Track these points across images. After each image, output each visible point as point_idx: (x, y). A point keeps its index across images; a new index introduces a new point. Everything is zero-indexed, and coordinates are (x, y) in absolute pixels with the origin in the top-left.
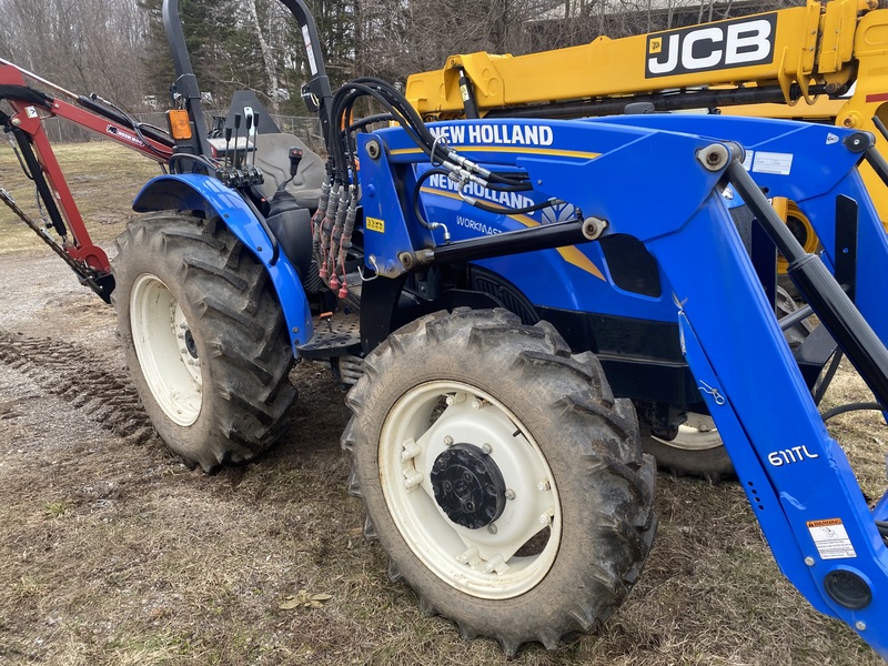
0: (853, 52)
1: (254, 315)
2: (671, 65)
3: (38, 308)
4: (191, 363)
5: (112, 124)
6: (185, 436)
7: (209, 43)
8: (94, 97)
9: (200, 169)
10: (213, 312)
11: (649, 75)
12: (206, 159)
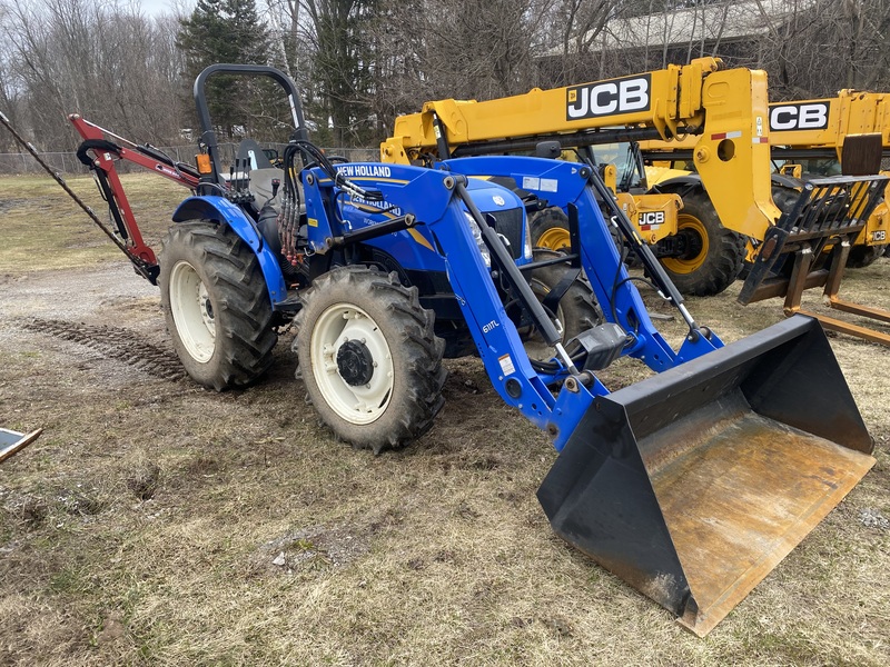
0: (701, 103)
1: (248, 284)
2: (583, 111)
3: (95, 307)
4: (210, 322)
5: (159, 163)
6: (204, 369)
7: (241, 80)
8: (148, 146)
9: (216, 193)
10: (222, 282)
11: (569, 118)
12: (218, 186)
